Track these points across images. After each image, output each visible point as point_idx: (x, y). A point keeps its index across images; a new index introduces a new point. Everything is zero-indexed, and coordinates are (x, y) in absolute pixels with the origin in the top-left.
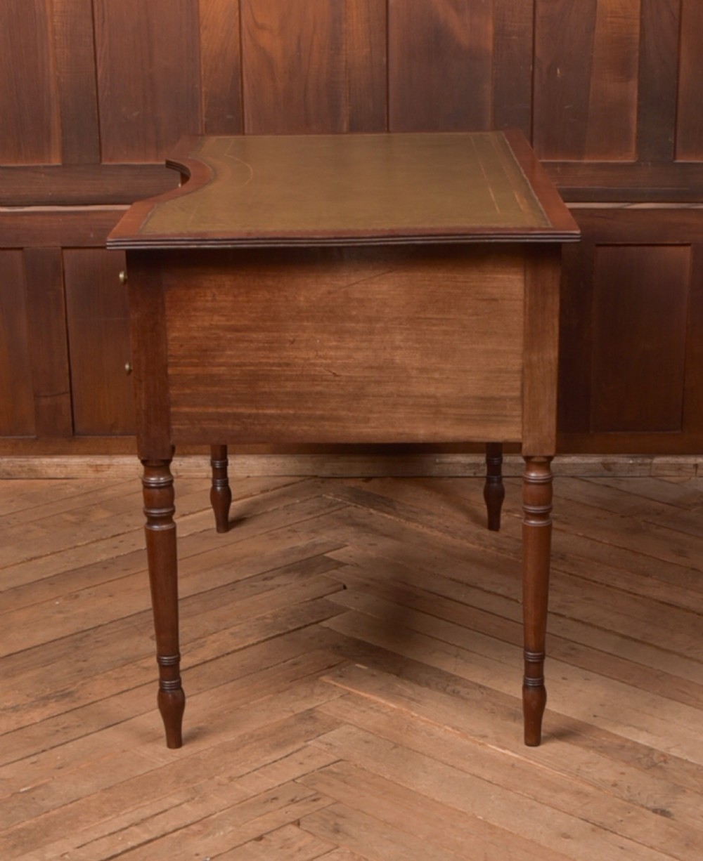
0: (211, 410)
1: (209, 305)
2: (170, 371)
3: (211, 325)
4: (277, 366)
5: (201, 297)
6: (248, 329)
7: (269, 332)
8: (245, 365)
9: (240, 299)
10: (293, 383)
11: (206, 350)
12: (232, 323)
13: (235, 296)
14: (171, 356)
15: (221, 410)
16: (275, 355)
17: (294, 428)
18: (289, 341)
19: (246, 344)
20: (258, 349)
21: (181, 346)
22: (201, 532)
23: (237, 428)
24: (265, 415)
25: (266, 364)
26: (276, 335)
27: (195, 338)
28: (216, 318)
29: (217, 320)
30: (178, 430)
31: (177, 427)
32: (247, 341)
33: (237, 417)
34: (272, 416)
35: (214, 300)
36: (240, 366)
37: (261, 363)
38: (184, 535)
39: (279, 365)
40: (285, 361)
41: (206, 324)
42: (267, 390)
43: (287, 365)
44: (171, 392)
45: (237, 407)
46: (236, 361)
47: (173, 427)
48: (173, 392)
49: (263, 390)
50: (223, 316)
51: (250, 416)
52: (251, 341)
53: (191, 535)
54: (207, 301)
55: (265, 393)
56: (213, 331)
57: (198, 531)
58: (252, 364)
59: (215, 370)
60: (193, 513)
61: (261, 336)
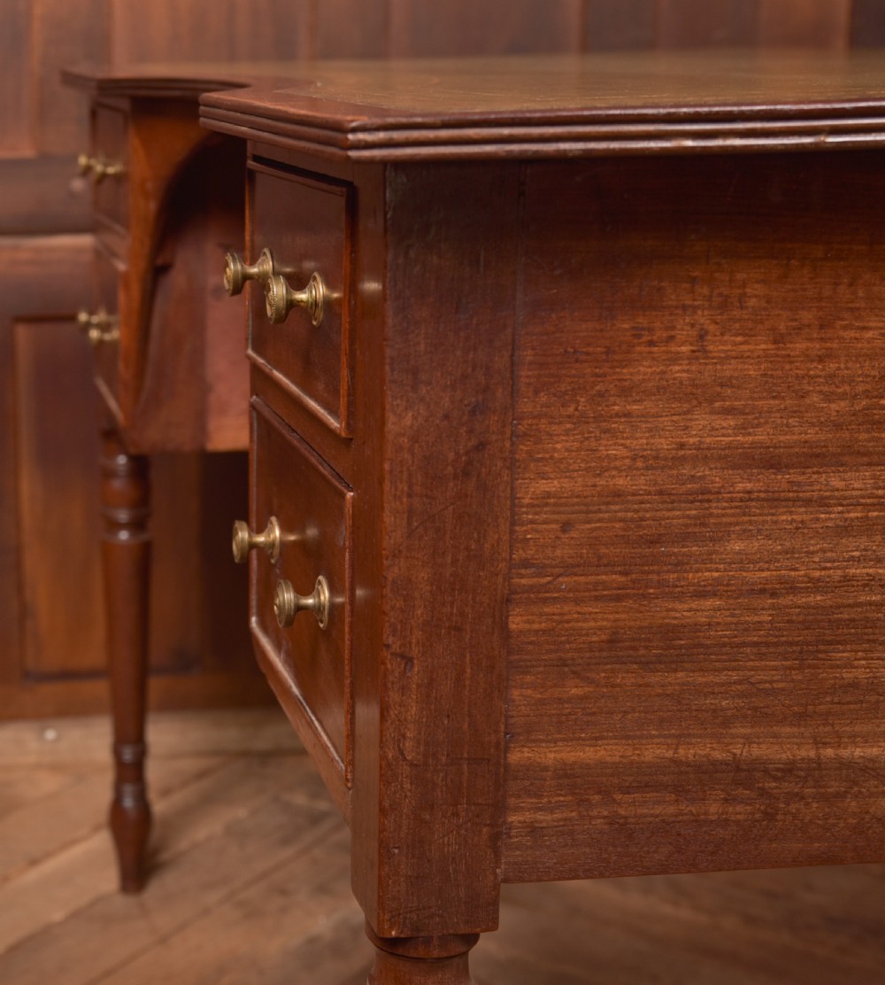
0: (653, 752)
1: (678, 371)
2: (516, 623)
3: (682, 446)
5: (651, 343)
6: (815, 458)
8: (792, 588)
9: (800, 346)
11: (654, 541)
12: (761, 436)
13: (778, 340)
14: (526, 564)
15: (686, 753)
19: (801, 514)
20: (845, 530)
21: (566, 526)
22: (89, 905)
23: (739, 812)
24: (844, 765)
25: (869, 583)
27: (618, 494)
28: (701, 420)
30: (533, 830)
31: (527, 816)
32: (808, 502)
33: (742, 774)
34: (868, 768)
35: (700, 353)
36: (773, 594)
37: (847, 579)
38: (60, 917)
41: (663, 444)
42: (861, 675)
44: (515, 694)
45: (748, 740)
46: (757, 576)
47: (513, 818)
48: (521, 695)
49: (848, 675)
50: (728, 411)
51: (789, 769)
52: (823, 503)
53: (70, 916)
54: (675, 359)
55: (854, 685)
56: (686, 471)
57: (84, 904)
58: (816, 586)
59: (685, 611)
60: (51, 856)
61: (859, 481)
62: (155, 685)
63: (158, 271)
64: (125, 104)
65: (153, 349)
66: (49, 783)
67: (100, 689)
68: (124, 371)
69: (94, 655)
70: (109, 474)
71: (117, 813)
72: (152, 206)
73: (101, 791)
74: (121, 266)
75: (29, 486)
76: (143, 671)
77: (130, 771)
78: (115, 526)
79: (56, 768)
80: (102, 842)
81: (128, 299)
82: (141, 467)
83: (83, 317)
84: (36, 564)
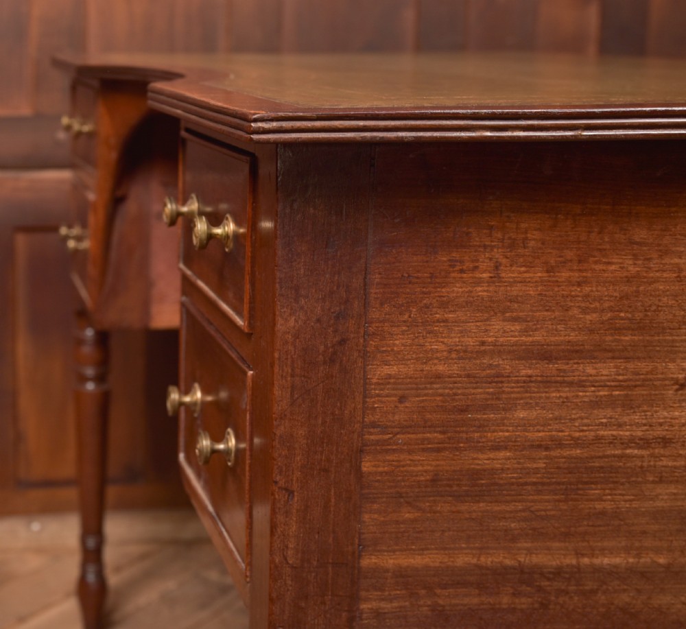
0: (462, 560)
1: (481, 291)
2: (367, 466)
3: (483, 343)
4: (640, 448)
5: (462, 271)
6: (575, 353)
7: (627, 359)
8: (560, 444)
9: (564, 275)
10: (672, 489)
11: (464, 410)
12: (538, 337)
13: (550, 270)
14: (374, 425)
15: (487, 560)
16: (636, 418)
17: (663, 600)
18: (676, 382)
19: (566, 392)
20: (596, 404)
21: (402, 399)
23: (523, 603)
24: (596, 570)
25: (613, 441)
26: (644, 366)
27: (438, 376)
28: (497, 325)
29: (501, 331)
30: (378, 614)
31: (374, 605)
32: (571, 384)
33: (526, 576)
34: (613, 572)
35: (496, 279)
36: (547, 449)
37: (598, 439)
39: (645, 443)
40: (659, 432)
41: (470, 342)
42: (608, 506)
43: (665, 442)
44: (366, 517)
45: (530, 552)
47: (364, 606)
48: (370, 519)
49: (599, 506)
50: (515, 320)
51: (558, 573)
52: (581, 384)
54: (479, 282)
55: (603, 513)
58: (577, 443)
59: (484, 460)
61: (606, 369)
62: (112, 492)
63: (117, 201)
64: (96, 83)
65: (113, 254)
66: (34, 562)
67: (71, 494)
68: (92, 270)
69: (68, 469)
70: (80, 342)
71: (83, 589)
72: (114, 156)
73: (71, 568)
74: (91, 196)
75: (23, 348)
76: (103, 481)
77: (92, 554)
78: (83, 379)
80: (71, 607)
81: (96, 219)
82: (103, 338)
83: (64, 231)
84: (27, 404)
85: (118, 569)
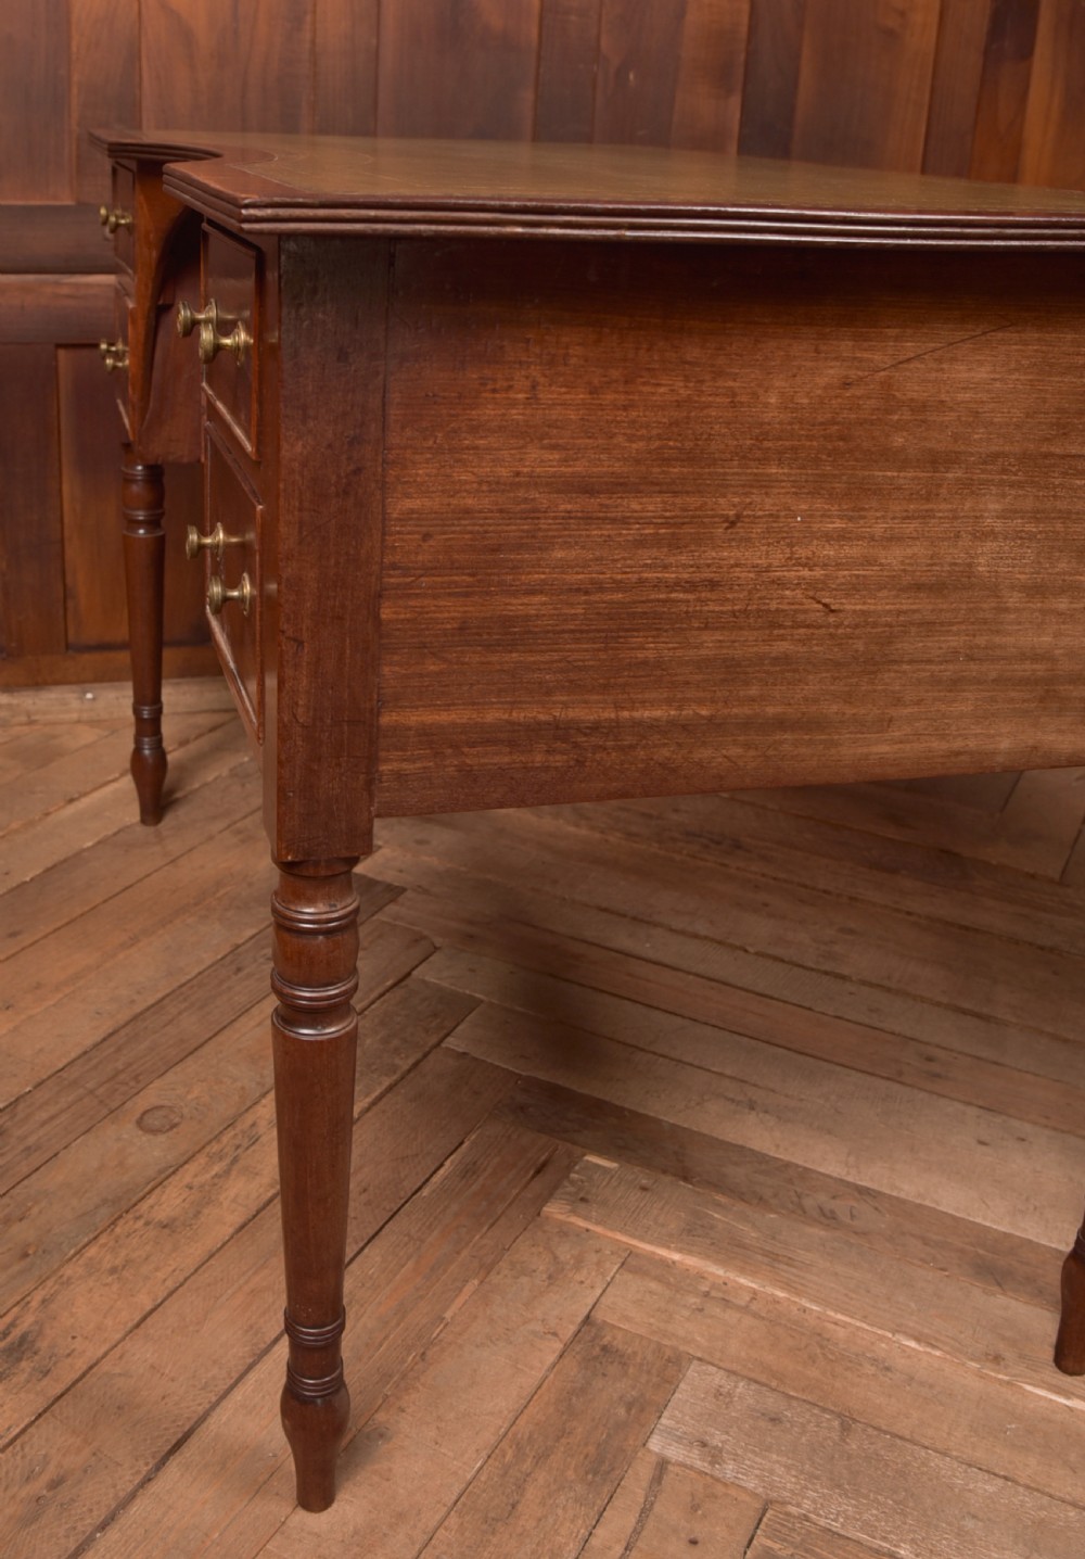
0: (493, 716)
1: (515, 414)
2: (386, 613)
3: (518, 474)
4: (686, 591)
5: (494, 391)
6: (620, 486)
7: (675, 493)
8: (600, 588)
9: (609, 397)
10: (718, 636)
11: (495, 550)
12: (579, 468)
13: (594, 391)
14: (394, 566)
15: (518, 716)
16: (683, 559)
17: (704, 754)
18: (726, 519)
19: (608, 530)
20: (641, 543)
21: (426, 537)
22: (115, 834)
23: (558, 760)
24: (636, 724)
25: (657, 585)
26: (693, 501)
27: (467, 512)
28: (533, 453)
29: (540, 460)
30: (399, 776)
31: (395, 766)
32: (614, 521)
33: (561, 731)
34: (653, 726)
35: (533, 400)
36: (587, 593)
37: (641, 581)
38: (90, 844)
39: (692, 586)
40: (707, 575)
41: (504, 472)
42: (651, 655)
43: (713, 585)
44: (386, 670)
45: (565, 705)
46: (573, 578)
47: (384, 768)
48: (390, 671)
49: (640, 655)
50: (554, 447)
51: (595, 727)
52: (625, 521)
53: (99, 843)
54: (513, 404)
55: (645, 663)
56: (521, 494)
57: (110, 833)
58: (619, 586)
59: (517, 606)
60: (85, 794)
61: (652, 505)
62: (168, 654)
63: (160, 311)
64: (133, 165)
65: (156, 374)
66: (88, 735)
67: (124, 657)
68: (133, 394)
69: (122, 633)
70: (129, 480)
71: (138, 765)
72: (154, 254)
73: (126, 743)
74: (131, 305)
75: (70, 487)
76: (159, 644)
77: (149, 724)
78: (134, 524)
79: (93, 723)
80: (128, 783)
81: (136, 332)
82: (155, 474)
83: (104, 346)
84: (75, 552)
85: (183, 743)
